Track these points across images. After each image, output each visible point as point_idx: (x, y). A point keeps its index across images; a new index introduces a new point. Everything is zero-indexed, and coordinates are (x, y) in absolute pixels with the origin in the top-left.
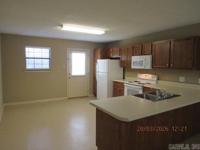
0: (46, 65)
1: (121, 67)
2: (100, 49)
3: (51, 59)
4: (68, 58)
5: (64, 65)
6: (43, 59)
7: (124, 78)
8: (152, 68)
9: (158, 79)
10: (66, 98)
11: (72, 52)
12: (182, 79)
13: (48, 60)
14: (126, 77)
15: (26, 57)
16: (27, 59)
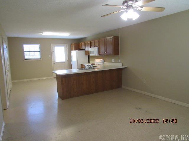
0: (37, 56)
1: (86, 55)
2: (74, 44)
3: (41, 52)
4: (52, 50)
5: (50, 56)
6: (35, 52)
7: (89, 62)
8: (99, 55)
9: (104, 62)
10: (52, 77)
11: (55, 47)
12: (113, 60)
13: (39, 52)
14: (90, 62)
15: (24, 51)
16: (25, 52)
